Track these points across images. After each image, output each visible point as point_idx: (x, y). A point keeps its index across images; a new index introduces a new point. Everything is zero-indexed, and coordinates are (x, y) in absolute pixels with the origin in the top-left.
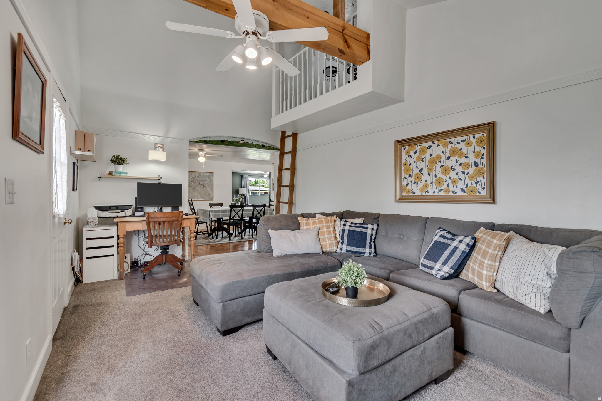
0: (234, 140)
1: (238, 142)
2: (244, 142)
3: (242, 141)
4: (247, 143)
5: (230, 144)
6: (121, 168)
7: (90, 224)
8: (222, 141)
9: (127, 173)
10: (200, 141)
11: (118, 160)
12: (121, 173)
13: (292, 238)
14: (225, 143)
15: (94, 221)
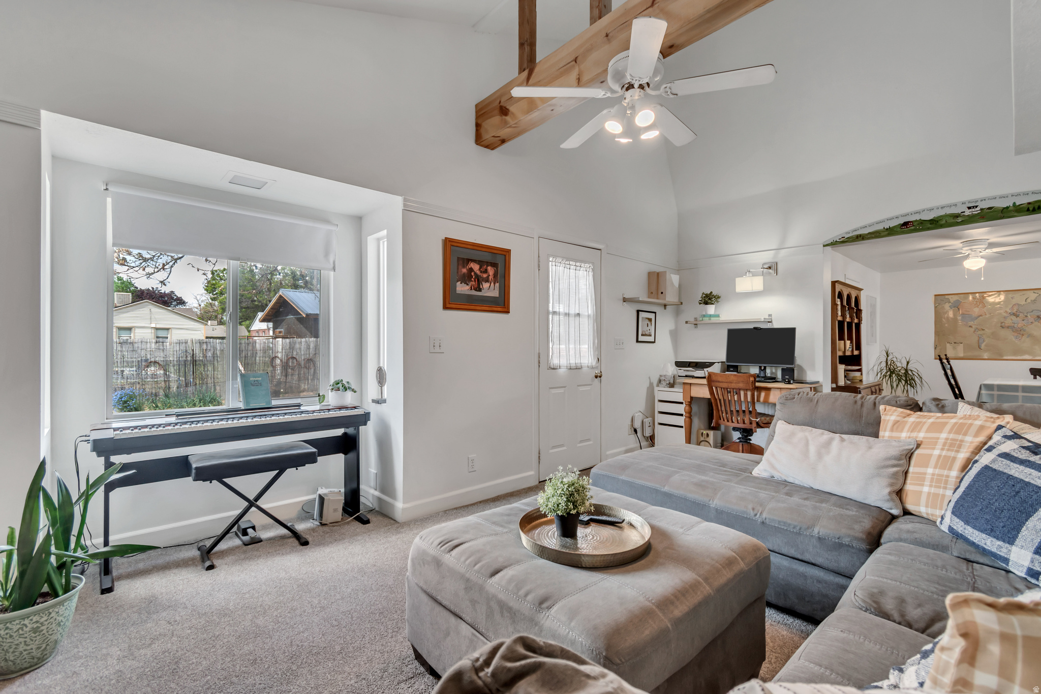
0: (942, 213)
1: (956, 216)
2: (978, 209)
3: (969, 208)
4: (990, 208)
5: (930, 226)
6: (711, 309)
7: (662, 382)
8: (906, 224)
9: (718, 316)
10: (847, 240)
11: (708, 299)
12: (710, 316)
13: (812, 449)
14: (913, 228)
15: (666, 380)
